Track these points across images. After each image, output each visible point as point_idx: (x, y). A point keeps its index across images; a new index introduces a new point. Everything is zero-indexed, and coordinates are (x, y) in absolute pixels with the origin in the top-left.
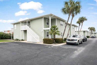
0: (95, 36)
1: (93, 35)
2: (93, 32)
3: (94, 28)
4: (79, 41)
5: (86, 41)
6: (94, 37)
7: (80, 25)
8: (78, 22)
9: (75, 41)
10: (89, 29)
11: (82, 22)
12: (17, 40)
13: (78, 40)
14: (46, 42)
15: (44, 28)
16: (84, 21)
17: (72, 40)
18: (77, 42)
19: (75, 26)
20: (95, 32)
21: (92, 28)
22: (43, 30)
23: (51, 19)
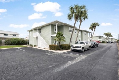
0: (112, 42)
1: (110, 40)
2: (110, 37)
3: (110, 34)
4: (85, 48)
5: (97, 47)
6: (110, 43)
7: (92, 31)
8: (90, 28)
9: (79, 48)
10: (104, 34)
11: (94, 27)
12: (31, 45)
13: (82, 47)
14: (52, 49)
15: (52, 34)
16: (96, 27)
17: (77, 47)
18: (81, 49)
19: (87, 32)
20: (112, 37)
21: (108, 33)
22: (51, 37)
23: (57, 26)
